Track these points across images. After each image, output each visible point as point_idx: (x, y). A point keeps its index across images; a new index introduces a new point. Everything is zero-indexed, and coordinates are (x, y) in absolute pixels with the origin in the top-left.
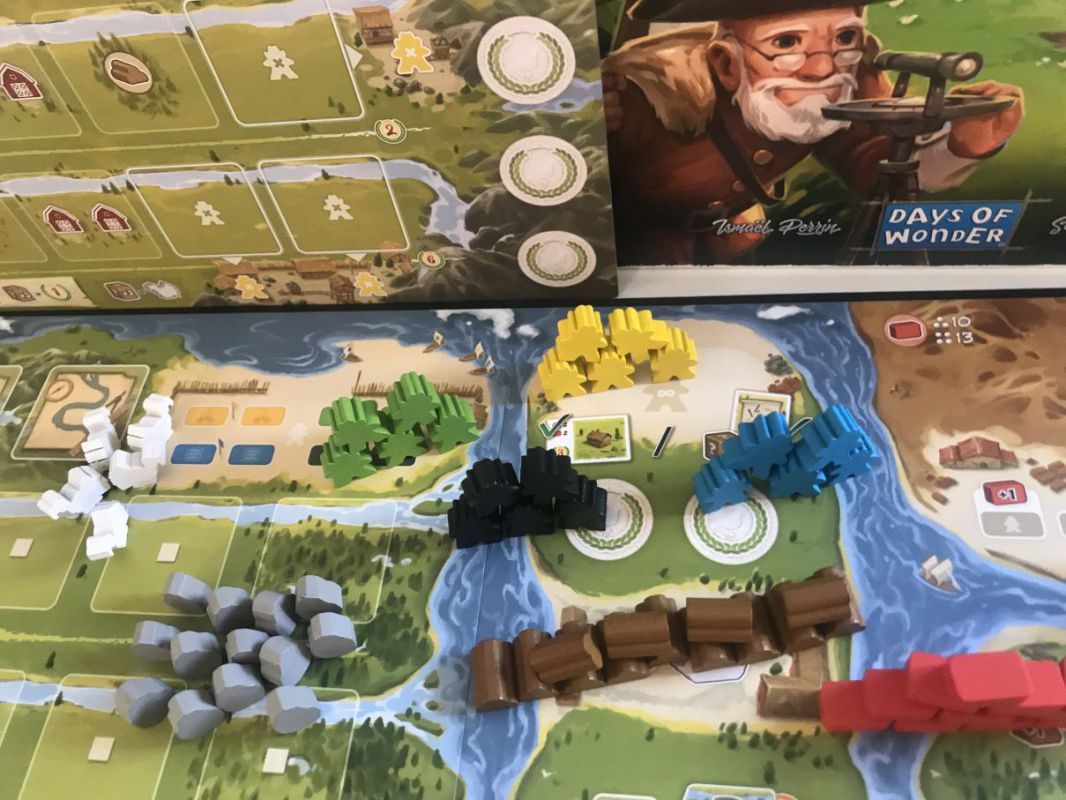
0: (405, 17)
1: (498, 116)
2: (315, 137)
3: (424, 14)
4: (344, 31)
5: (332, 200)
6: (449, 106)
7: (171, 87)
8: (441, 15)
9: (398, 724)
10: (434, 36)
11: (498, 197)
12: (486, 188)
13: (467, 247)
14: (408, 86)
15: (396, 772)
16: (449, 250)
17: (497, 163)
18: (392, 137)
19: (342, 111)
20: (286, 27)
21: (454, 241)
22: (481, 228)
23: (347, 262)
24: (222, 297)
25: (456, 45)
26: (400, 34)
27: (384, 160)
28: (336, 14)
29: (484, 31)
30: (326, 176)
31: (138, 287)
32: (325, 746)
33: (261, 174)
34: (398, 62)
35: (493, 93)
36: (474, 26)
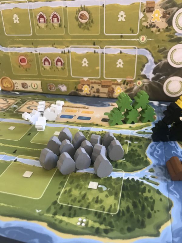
0: (159, 5)
1: (173, 36)
2: (123, 39)
3: (163, 4)
4: (142, 7)
5: (120, 61)
6: (161, 32)
7: (92, 21)
8: (168, 5)
9: (140, 180)
10: (164, 11)
11: (165, 63)
12: (162, 60)
13: (151, 80)
14: (152, 26)
15: (142, 194)
16: (145, 80)
17: (168, 52)
18: (143, 41)
19: (133, 32)
20: (128, 5)
21: (148, 77)
22: (157, 74)
23: (116, 82)
24: (77, 92)
25: (169, 14)
26: (156, 10)
27: (138, 48)
28: (142, 3)
29: (177, 10)
30: (121, 52)
31: (56, 86)
32: (112, 183)
33: (104, 50)
34: (152, 18)
35: (174, 29)
36: (175, 8)
